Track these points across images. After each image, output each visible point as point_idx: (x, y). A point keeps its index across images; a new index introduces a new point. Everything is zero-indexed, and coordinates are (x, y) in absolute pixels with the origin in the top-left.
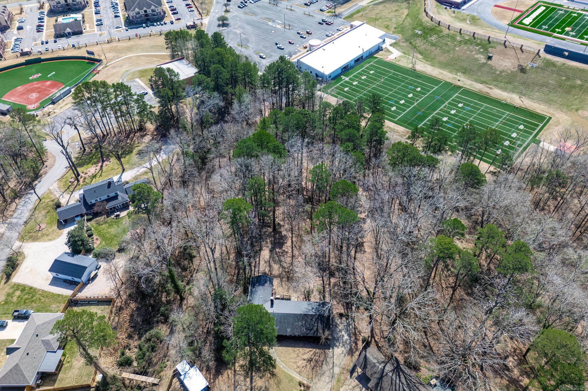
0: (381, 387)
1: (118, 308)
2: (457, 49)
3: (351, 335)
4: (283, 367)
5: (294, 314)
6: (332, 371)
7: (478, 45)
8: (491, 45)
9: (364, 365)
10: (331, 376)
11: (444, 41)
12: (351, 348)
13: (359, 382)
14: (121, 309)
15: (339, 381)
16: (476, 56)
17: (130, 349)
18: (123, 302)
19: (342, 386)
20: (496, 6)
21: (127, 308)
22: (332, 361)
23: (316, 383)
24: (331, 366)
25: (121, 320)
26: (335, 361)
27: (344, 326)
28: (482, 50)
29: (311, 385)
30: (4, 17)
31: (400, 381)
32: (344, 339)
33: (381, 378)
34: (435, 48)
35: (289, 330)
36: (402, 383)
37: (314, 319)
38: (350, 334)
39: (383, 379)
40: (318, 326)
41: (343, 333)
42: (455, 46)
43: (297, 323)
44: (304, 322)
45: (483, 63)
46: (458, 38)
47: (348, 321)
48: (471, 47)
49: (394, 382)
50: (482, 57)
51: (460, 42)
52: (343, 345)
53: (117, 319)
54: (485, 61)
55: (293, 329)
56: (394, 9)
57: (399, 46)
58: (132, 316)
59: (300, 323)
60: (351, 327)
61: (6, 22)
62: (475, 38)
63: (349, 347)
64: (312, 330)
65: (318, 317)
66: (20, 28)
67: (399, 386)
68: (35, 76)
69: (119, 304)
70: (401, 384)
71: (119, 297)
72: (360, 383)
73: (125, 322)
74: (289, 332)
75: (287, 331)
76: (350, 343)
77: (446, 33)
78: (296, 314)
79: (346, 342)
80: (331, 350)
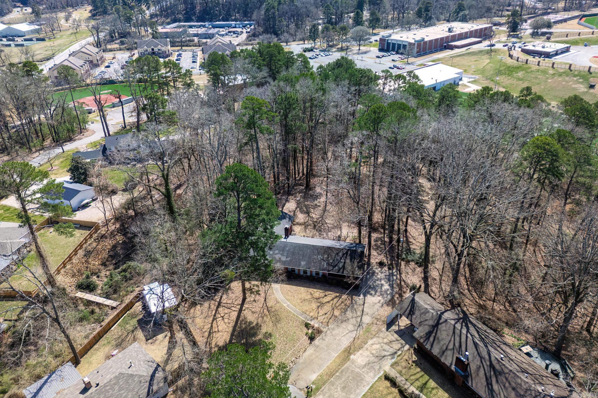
0: (435, 337)
1: (100, 235)
2: (550, 81)
3: (395, 286)
4: (288, 305)
5: (313, 245)
6: (359, 320)
7: (575, 76)
8: (593, 75)
9: (411, 310)
10: (357, 325)
11: (533, 76)
12: (393, 298)
13: (400, 336)
14: (103, 236)
15: (368, 331)
16: (573, 86)
17: (98, 277)
18: (109, 232)
19: (372, 338)
20: (594, 57)
21: (111, 238)
22: (361, 309)
23: (333, 329)
24: (359, 314)
25: (100, 247)
26: (365, 309)
27: (386, 276)
28: (581, 80)
29: (324, 330)
30: (96, 57)
31: (468, 331)
32: (383, 289)
33: (436, 326)
34: (521, 82)
35: (303, 263)
36: (472, 335)
37: (341, 254)
38: (393, 285)
39: (440, 326)
40: (345, 263)
41: (383, 282)
42: (547, 78)
43: (315, 257)
44: (326, 256)
45: (584, 92)
46: (551, 71)
47: (390, 271)
48: (567, 78)
49: (457, 332)
50: (581, 86)
51: (554, 74)
52: (381, 294)
53: (94, 245)
54: (586, 90)
55: (308, 263)
56: (474, 60)
57: (479, 83)
58: (114, 247)
59: (320, 257)
60: (395, 278)
61: (98, 61)
62: (571, 71)
63: (389, 297)
64: (336, 266)
65: (347, 253)
66: (108, 67)
67: (467, 337)
68: (106, 91)
69: (103, 232)
70: (469, 335)
71: (106, 227)
72: (402, 339)
73: (104, 250)
74: (302, 266)
75: (300, 265)
76: (391, 293)
77: (535, 68)
78: (316, 246)
79: (386, 291)
80: (362, 297)
